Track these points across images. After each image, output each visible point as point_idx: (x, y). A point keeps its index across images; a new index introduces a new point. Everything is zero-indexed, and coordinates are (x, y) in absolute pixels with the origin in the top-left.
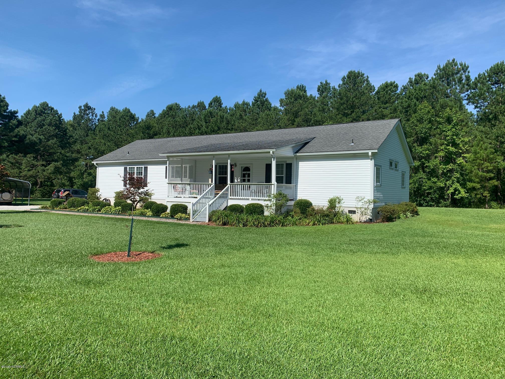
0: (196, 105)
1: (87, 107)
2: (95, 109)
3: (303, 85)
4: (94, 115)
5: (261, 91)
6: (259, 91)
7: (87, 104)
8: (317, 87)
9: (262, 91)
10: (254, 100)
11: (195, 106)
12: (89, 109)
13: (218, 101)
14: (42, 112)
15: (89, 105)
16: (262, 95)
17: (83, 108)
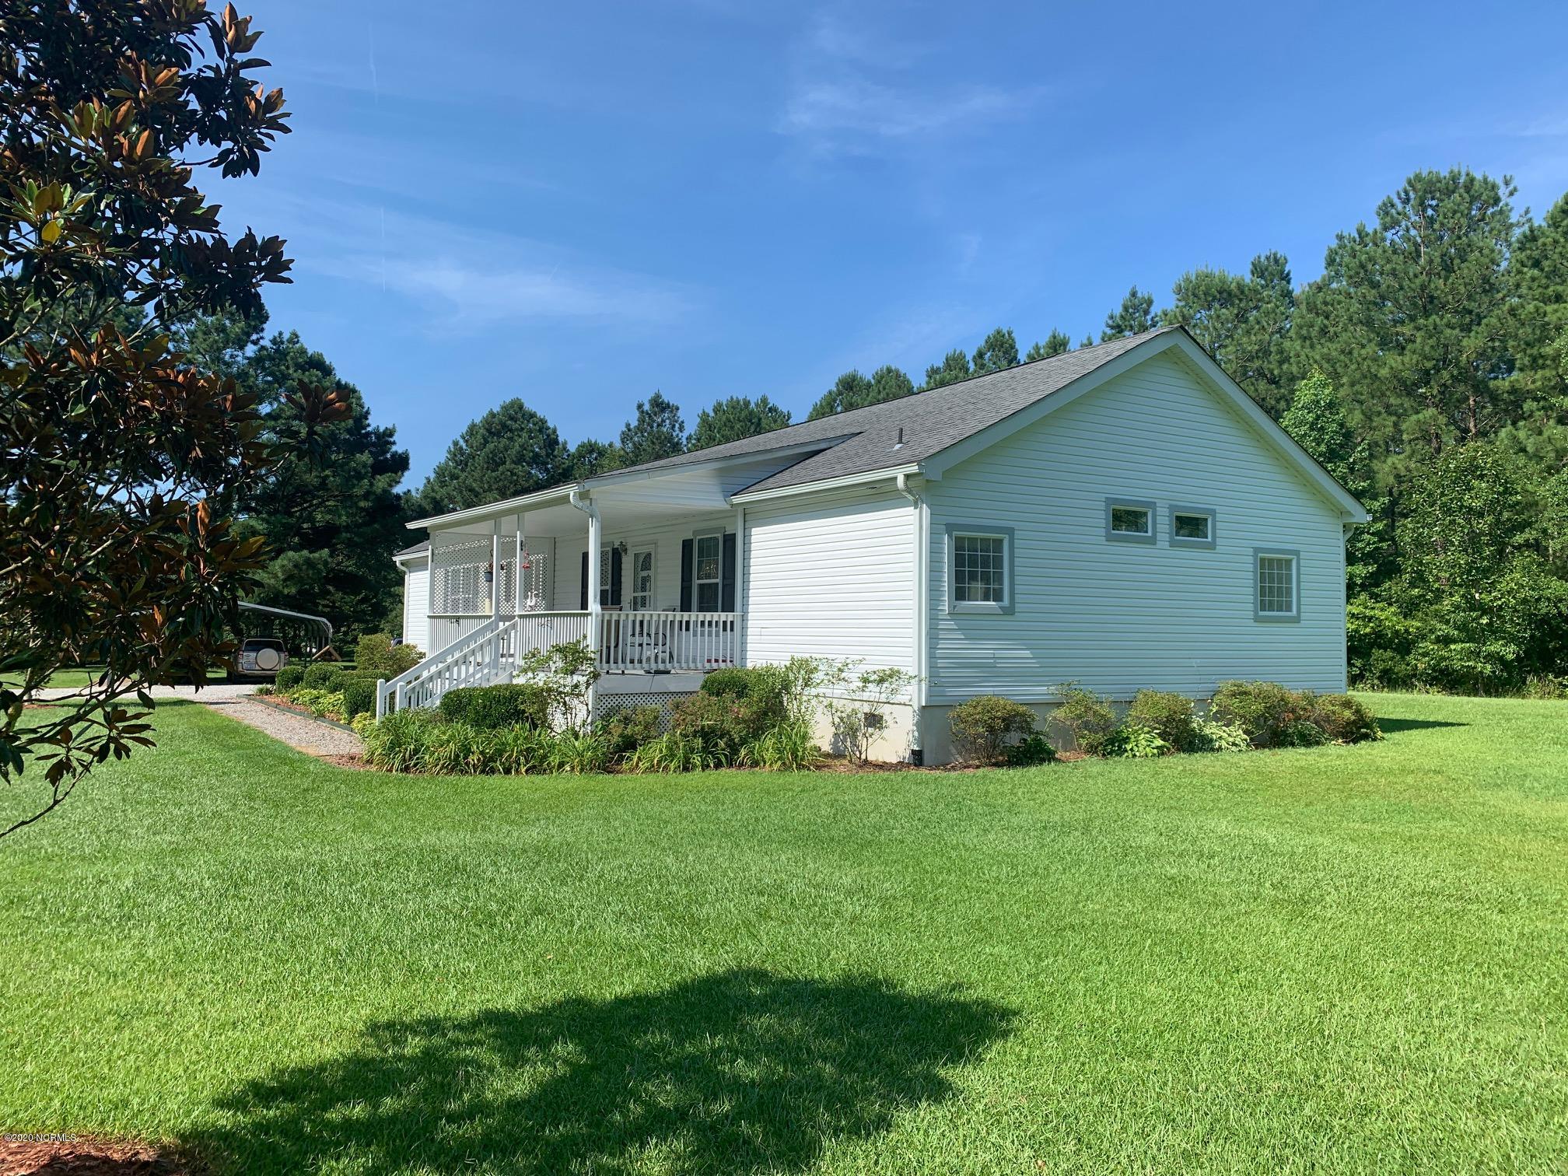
0: (941, 365)
1: (660, 405)
2: (677, 409)
3: (1275, 255)
4: (677, 426)
5: (1134, 294)
6: (1128, 296)
7: (658, 396)
8: (1326, 253)
9: (1139, 295)
10: (1108, 326)
11: (939, 368)
12: (663, 410)
13: (1002, 346)
14: (504, 426)
15: (666, 398)
16: (1136, 308)
17: (647, 407)
